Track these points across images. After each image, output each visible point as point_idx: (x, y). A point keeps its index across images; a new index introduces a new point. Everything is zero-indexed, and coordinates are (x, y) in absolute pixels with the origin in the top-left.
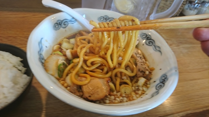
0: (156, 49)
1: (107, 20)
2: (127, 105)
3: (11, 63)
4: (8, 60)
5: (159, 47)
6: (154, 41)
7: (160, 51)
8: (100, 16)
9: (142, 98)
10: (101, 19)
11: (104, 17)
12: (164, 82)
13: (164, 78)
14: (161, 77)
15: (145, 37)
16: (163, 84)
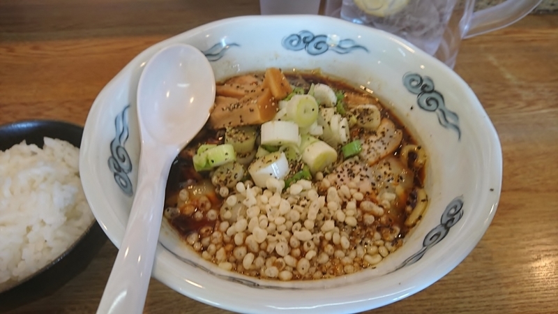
0: (446, 120)
1: (308, 43)
2: (323, 288)
3: (69, 166)
4: (63, 160)
5: (455, 115)
6: (442, 96)
7: (457, 128)
8: (288, 34)
9: (375, 268)
10: (292, 41)
11: (299, 37)
12: (449, 225)
13: (453, 211)
14: (447, 207)
15: (418, 86)
16: (447, 229)
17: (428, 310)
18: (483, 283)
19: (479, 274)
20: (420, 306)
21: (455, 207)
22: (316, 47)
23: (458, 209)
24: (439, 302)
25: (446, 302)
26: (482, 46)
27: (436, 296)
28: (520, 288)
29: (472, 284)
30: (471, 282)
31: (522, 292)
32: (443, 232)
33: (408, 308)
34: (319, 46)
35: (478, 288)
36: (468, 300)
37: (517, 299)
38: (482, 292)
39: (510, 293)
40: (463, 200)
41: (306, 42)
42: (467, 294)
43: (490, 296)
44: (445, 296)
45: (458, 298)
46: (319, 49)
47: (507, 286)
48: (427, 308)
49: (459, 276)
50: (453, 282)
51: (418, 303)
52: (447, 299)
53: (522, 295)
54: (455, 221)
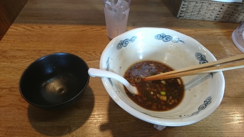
10: (158, 36)
11: (161, 35)
12: (207, 104)
13: (208, 101)
14: (206, 99)
15: (200, 57)
16: (206, 106)
17: (190, 136)
18: (209, 128)
19: (208, 125)
20: (187, 134)
21: (209, 99)
22: (166, 39)
23: (210, 100)
24: (193, 133)
25: (196, 134)
26: (218, 37)
27: (192, 132)
28: (221, 131)
29: (205, 129)
30: (205, 128)
31: (222, 133)
32: (205, 107)
33: (183, 135)
34: (167, 39)
35: (207, 130)
36: (203, 134)
37: (220, 135)
38: (208, 132)
39: (218, 133)
40: (212, 98)
41: (163, 37)
42: (203, 132)
43: (211, 133)
44: (196, 132)
45: (200, 133)
46: (167, 40)
47: (217, 130)
48: (189, 135)
49: (201, 125)
50: (199, 127)
51: (186, 133)
52: (196, 133)
53: (222, 134)
54: (209, 104)
